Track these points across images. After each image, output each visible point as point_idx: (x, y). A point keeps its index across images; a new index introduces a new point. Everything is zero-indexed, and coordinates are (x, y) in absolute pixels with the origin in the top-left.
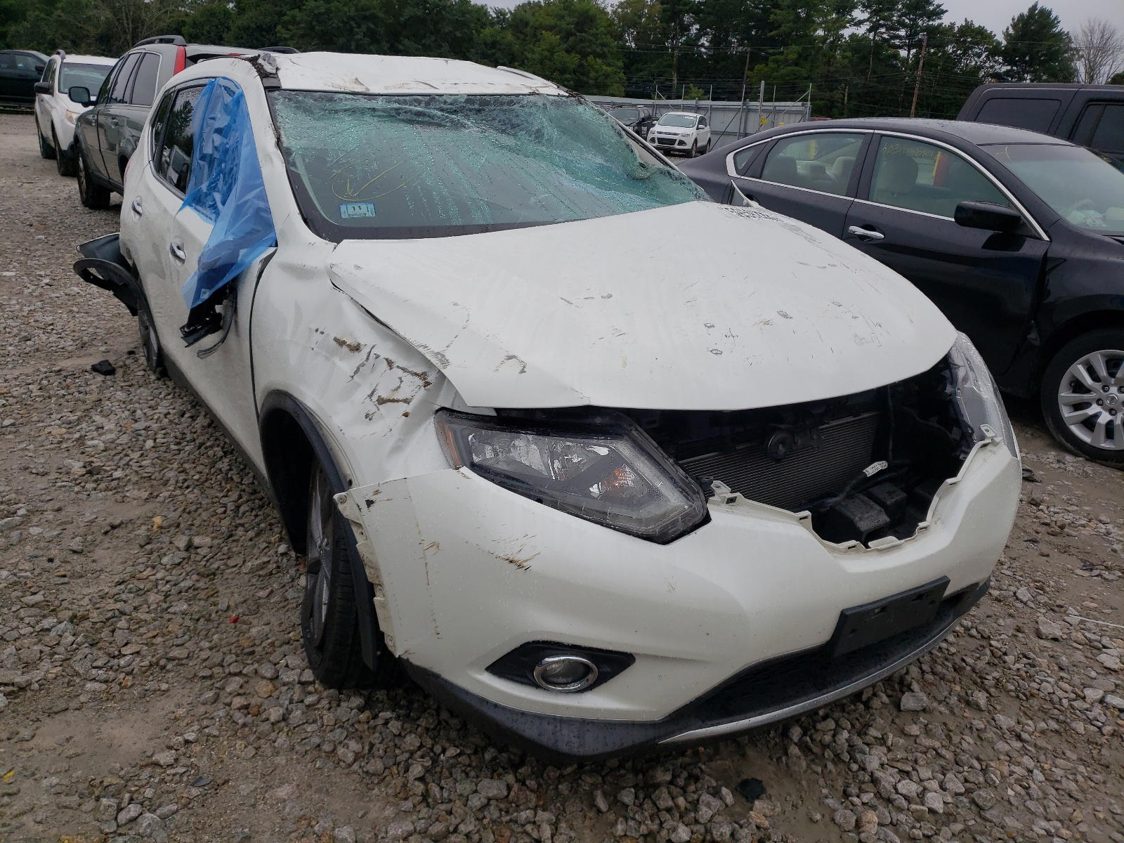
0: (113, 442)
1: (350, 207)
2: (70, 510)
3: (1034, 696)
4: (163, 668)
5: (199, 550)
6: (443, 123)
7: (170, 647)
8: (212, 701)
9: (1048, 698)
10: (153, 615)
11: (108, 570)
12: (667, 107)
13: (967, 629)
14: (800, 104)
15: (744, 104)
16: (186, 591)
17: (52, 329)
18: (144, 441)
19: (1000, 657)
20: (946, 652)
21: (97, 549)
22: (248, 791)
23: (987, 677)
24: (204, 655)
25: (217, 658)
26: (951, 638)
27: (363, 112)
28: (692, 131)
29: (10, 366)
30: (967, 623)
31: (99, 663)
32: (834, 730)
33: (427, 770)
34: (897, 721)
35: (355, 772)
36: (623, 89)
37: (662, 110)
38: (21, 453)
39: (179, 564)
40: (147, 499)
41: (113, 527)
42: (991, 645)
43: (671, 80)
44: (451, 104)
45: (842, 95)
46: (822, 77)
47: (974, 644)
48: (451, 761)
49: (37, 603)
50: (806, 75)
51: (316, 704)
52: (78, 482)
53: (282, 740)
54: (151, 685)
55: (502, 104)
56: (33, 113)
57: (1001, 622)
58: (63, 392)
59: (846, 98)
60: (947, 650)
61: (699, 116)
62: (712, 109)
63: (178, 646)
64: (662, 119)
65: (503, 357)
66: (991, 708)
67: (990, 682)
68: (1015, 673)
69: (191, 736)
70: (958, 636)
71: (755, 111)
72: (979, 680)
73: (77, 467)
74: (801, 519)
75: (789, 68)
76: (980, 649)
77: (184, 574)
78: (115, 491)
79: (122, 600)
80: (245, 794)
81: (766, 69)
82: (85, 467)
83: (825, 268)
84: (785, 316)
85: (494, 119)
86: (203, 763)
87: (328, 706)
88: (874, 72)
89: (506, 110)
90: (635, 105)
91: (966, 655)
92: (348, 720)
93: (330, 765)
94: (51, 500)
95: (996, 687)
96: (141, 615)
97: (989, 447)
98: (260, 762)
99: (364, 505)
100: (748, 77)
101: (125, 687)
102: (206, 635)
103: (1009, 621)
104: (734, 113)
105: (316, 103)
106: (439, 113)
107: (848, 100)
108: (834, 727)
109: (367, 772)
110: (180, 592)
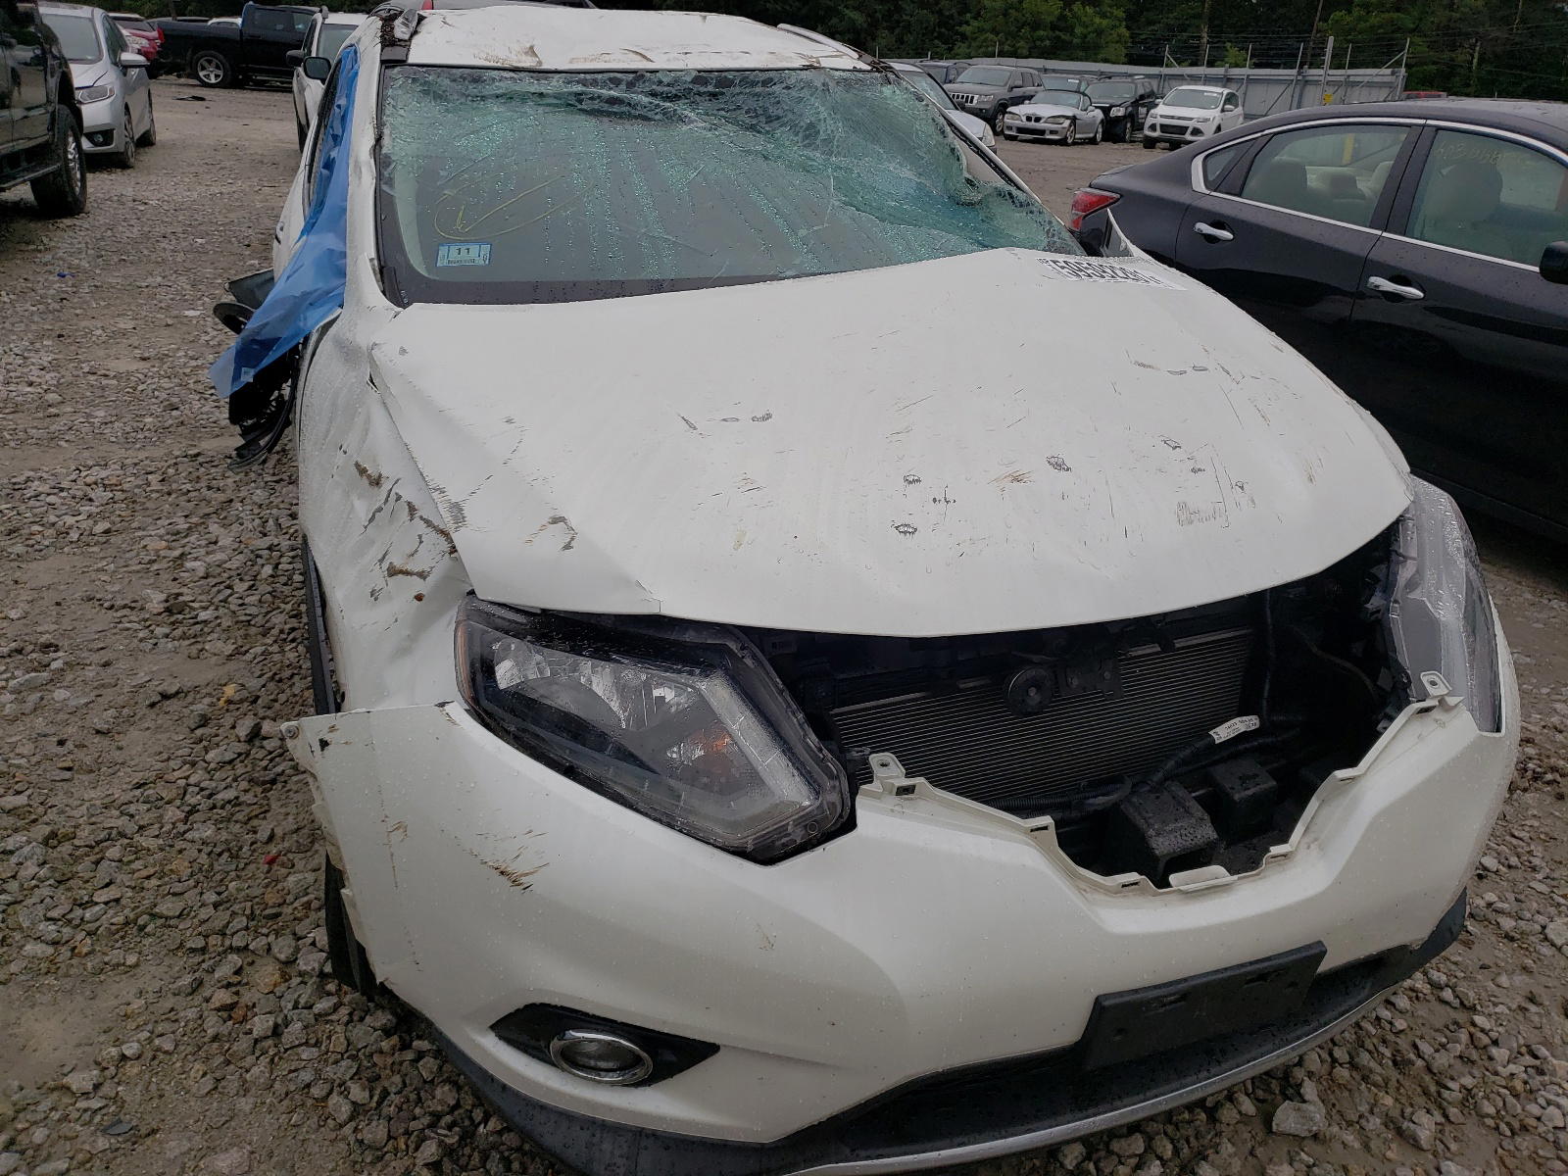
0: (219, 566)
1: (454, 249)
2: (122, 665)
3: (1527, 1130)
4: (142, 928)
5: (265, 743)
6: (650, 114)
7: (164, 896)
8: (190, 990)
9: (1551, 1137)
10: (161, 842)
11: (133, 763)
12: (1181, 78)
13: (1437, 987)
14: (1389, 71)
15: (1299, 74)
16: (223, 807)
17: (212, 395)
18: (263, 565)
19: (1485, 1047)
20: (1388, 1026)
21: (132, 728)
22: (177, 1152)
23: (1451, 1084)
24: (204, 914)
25: (221, 918)
26: (1402, 1002)
27: (524, 97)
28: (1213, 114)
29: (138, 446)
30: (1441, 978)
31: (54, 914)
32: (1140, 1156)
33: (449, 1152)
34: (1259, 1151)
35: (344, 1139)
36: (1124, 51)
37: (1173, 82)
38: (94, 576)
39: (230, 762)
40: (231, 655)
41: (165, 697)
42: (1474, 1024)
43: (1200, 38)
44: (668, 85)
45: (1469, 56)
46: (1438, 29)
47: (1442, 1016)
48: (491, 1139)
49: (15, 808)
50: (1412, 26)
51: (330, 1014)
52: (148, 623)
53: (259, 1071)
54: (115, 956)
55: (754, 84)
56: (290, 90)
57: (1504, 980)
58: (188, 486)
59: (1475, 61)
60: (1391, 1023)
61: (1226, 91)
62: (1250, 80)
63: (175, 894)
64: (1170, 95)
65: (546, 520)
66: (1440, 1147)
67: (1454, 1093)
68: (1504, 1083)
69: (130, 1049)
70: (1417, 998)
71: (1316, 83)
72: (1433, 1088)
73: (156, 601)
74: (1032, 831)
75: (1386, 15)
76: (1452, 1027)
77: (230, 779)
78: (193, 640)
79: (128, 814)
80: (172, 1157)
81: (1348, 19)
82: (167, 601)
83: (1182, 373)
84: (1059, 466)
85: (739, 108)
86: (132, 1095)
87: (346, 1018)
88: (1523, 21)
89: (758, 95)
90: (1131, 75)
91: (1422, 1038)
92: (366, 1047)
93: (313, 1121)
94: (102, 648)
95: (1463, 1104)
96: (144, 841)
97: (1435, 714)
98: (215, 1104)
99: (317, 747)
100: (1318, 31)
101: (79, 955)
102: (222, 880)
103: (1520, 979)
104: (1283, 87)
105: (452, 84)
106: (645, 100)
107: (1479, 64)
108: (1141, 1150)
109: (361, 1142)
110: (214, 807)
